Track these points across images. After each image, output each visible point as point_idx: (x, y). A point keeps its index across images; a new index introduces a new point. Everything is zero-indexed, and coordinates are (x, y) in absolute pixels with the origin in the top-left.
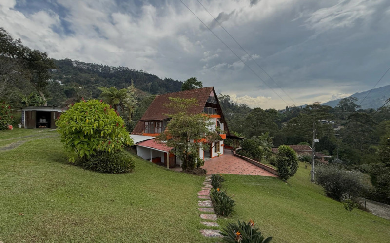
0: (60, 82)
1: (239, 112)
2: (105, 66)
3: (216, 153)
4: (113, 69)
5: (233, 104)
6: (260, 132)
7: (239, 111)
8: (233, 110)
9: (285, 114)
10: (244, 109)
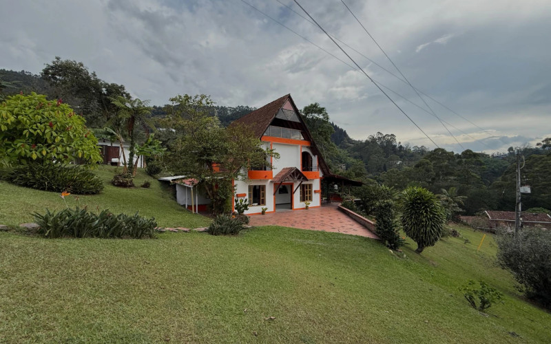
0: (174, 130)
1: (412, 160)
2: (222, 107)
3: (303, 203)
4: (230, 110)
5: (401, 147)
6: (440, 187)
7: (413, 158)
8: (401, 157)
9: (505, 162)
10: (422, 154)
